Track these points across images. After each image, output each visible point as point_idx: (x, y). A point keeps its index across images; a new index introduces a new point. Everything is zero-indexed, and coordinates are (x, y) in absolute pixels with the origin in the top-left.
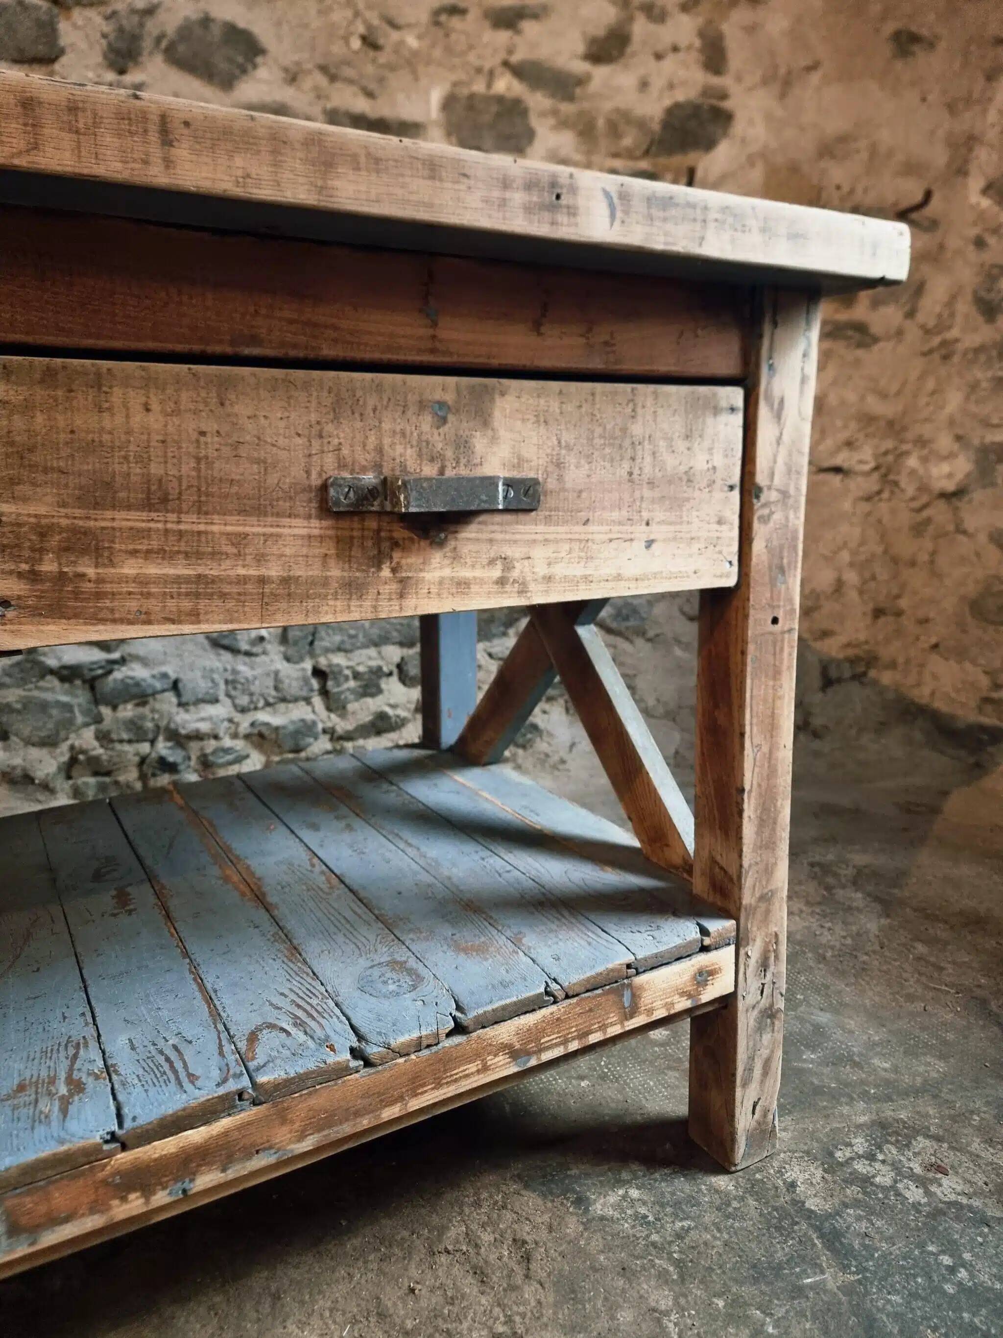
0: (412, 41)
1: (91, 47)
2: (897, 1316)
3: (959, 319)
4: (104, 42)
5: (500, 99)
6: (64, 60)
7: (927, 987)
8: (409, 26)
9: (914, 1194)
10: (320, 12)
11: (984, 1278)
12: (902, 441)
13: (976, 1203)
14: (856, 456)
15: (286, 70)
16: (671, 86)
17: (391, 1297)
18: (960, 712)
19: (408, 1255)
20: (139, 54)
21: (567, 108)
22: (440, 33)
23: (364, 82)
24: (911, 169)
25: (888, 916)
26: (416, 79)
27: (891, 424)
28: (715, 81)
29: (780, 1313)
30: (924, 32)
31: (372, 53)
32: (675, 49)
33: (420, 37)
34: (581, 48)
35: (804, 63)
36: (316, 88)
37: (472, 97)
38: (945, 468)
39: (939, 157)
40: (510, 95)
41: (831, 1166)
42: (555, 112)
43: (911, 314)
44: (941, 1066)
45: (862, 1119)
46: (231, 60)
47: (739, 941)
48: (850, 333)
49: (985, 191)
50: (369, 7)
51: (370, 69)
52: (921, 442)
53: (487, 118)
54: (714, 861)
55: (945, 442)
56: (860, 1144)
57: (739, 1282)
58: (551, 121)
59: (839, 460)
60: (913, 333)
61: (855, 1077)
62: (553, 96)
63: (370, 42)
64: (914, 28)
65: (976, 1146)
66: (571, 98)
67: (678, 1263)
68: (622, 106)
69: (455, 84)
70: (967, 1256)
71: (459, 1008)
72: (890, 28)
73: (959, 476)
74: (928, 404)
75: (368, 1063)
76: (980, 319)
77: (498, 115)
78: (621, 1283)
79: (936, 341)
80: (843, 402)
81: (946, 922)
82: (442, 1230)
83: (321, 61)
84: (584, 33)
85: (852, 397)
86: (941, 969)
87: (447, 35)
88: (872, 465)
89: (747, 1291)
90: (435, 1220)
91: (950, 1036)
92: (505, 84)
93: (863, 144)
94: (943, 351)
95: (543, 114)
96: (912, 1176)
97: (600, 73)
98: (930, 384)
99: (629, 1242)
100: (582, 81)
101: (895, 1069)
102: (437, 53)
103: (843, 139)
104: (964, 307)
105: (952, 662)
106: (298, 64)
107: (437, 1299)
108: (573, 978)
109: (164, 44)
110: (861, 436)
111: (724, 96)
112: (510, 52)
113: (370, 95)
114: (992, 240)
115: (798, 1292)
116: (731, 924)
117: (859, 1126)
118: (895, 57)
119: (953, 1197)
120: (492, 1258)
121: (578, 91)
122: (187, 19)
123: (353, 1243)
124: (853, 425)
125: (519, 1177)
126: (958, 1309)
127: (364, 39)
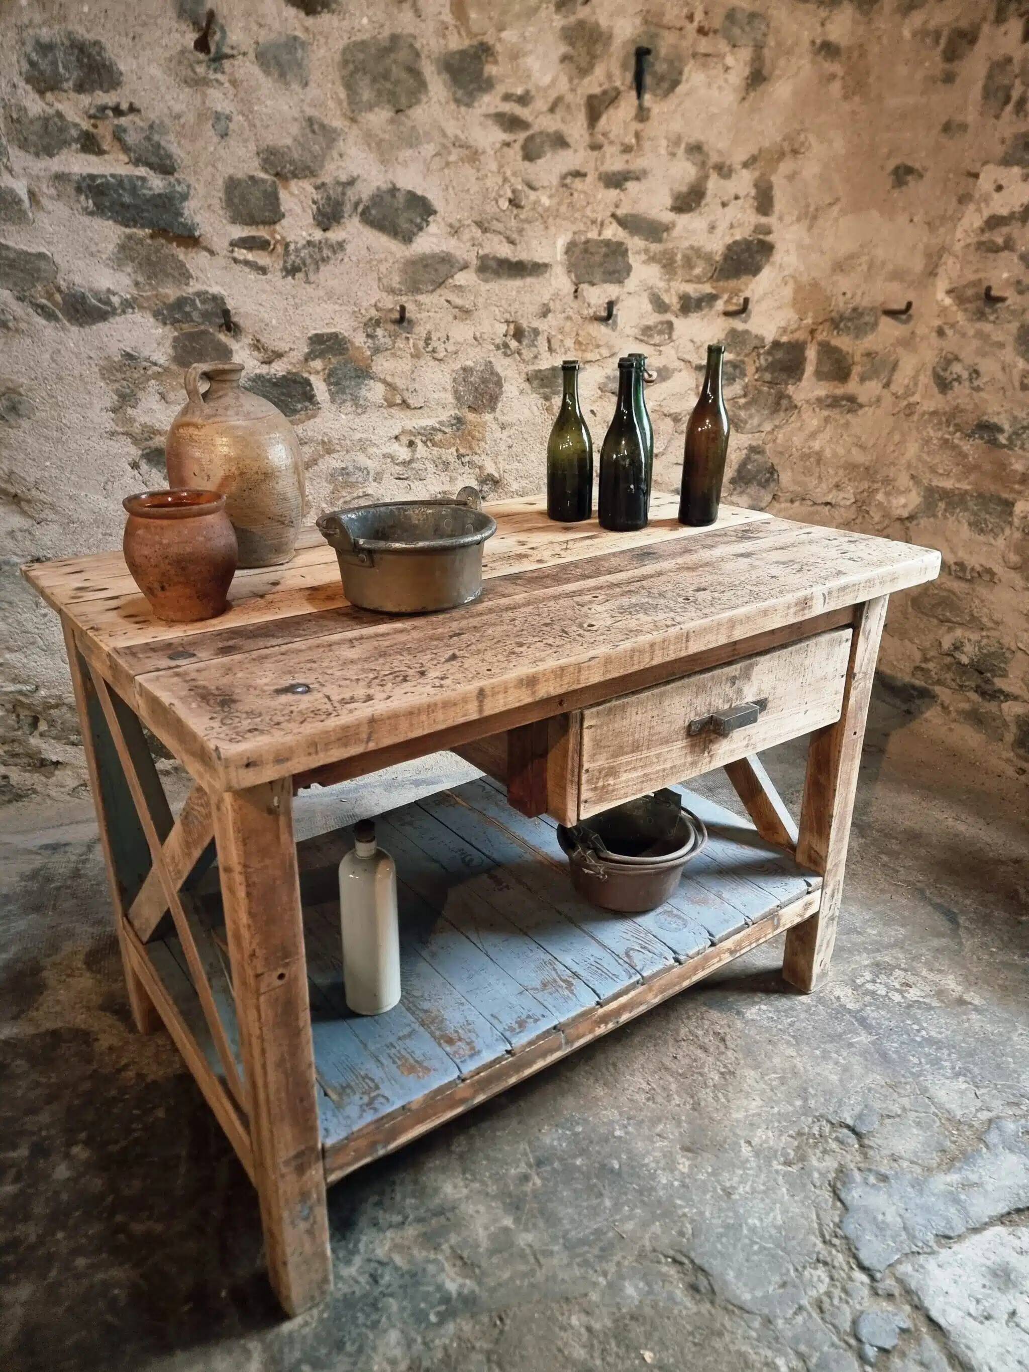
0: (546, 201)
1: (304, 210)
2: (897, 1052)
3: (920, 386)
4: (314, 207)
5: (607, 243)
6: (284, 222)
7: (890, 884)
8: (543, 187)
9: (897, 998)
10: (477, 179)
11: (933, 1034)
12: (873, 482)
13: (927, 1000)
14: (842, 495)
15: (451, 226)
16: (732, 226)
17: (667, 1062)
18: (899, 675)
19: (666, 1042)
20: (343, 217)
21: (655, 247)
22: (567, 193)
23: (508, 233)
24: (897, 275)
25: (863, 837)
26: (547, 228)
27: (867, 469)
28: (763, 220)
29: (845, 1054)
30: (917, 166)
31: (515, 211)
32: (737, 198)
33: (550, 197)
34: (669, 202)
35: (827, 202)
36: (473, 239)
37: (587, 242)
38: (902, 500)
39: (918, 265)
40: (614, 240)
41: (856, 988)
42: (646, 251)
43: (887, 385)
44: (903, 931)
45: (866, 963)
46: (411, 221)
47: (823, 887)
48: (844, 403)
49: (949, 292)
50: (514, 174)
51: (513, 223)
52: (887, 481)
53: (598, 258)
54: (811, 848)
55: (904, 480)
56: (868, 976)
57: (825, 1043)
58: (644, 257)
59: (829, 498)
60: (888, 399)
61: (861, 939)
62: (647, 240)
63: (514, 203)
64: (910, 163)
65: (924, 972)
66: (660, 240)
67: (793, 1037)
68: (696, 244)
69: (575, 233)
70: (925, 1025)
71: (711, 935)
72: (891, 165)
73: (911, 507)
74: (894, 451)
75: (680, 963)
76: (936, 390)
77: (606, 255)
78: (770, 1047)
79: (905, 403)
80: (835, 454)
81: (897, 839)
82: (677, 1031)
83: (478, 219)
84: (671, 189)
85: (841, 451)
86: (898, 871)
87: (572, 194)
88: (853, 500)
89: (829, 1046)
90: (671, 1026)
91: (906, 913)
92: (612, 232)
93: (864, 259)
94: (907, 412)
95: (638, 253)
96: (897, 990)
97: (683, 221)
98: (897, 437)
99: (768, 1029)
100: (668, 228)
101: (880, 934)
102: (563, 209)
103: (851, 257)
104: (925, 379)
105: (896, 639)
106: (460, 221)
107: (687, 1061)
108: (755, 916)
109: (360, 209)
110: (846, 480)
111: (769, 232)
112: (617, 206)
113: (512, 242)
114: (949, 332)
115: (851, 1045)
116: (820, 879)
117: (866, 966)
118: (893, 187)
119: (916, 999)
120: (706, 1041)
121: (665, 234)
122: (378, 189)
123: (637, 1040)
124: (841, 472)
125: (705, 1004)
126: (923, 1047)
127: (510, 201)
